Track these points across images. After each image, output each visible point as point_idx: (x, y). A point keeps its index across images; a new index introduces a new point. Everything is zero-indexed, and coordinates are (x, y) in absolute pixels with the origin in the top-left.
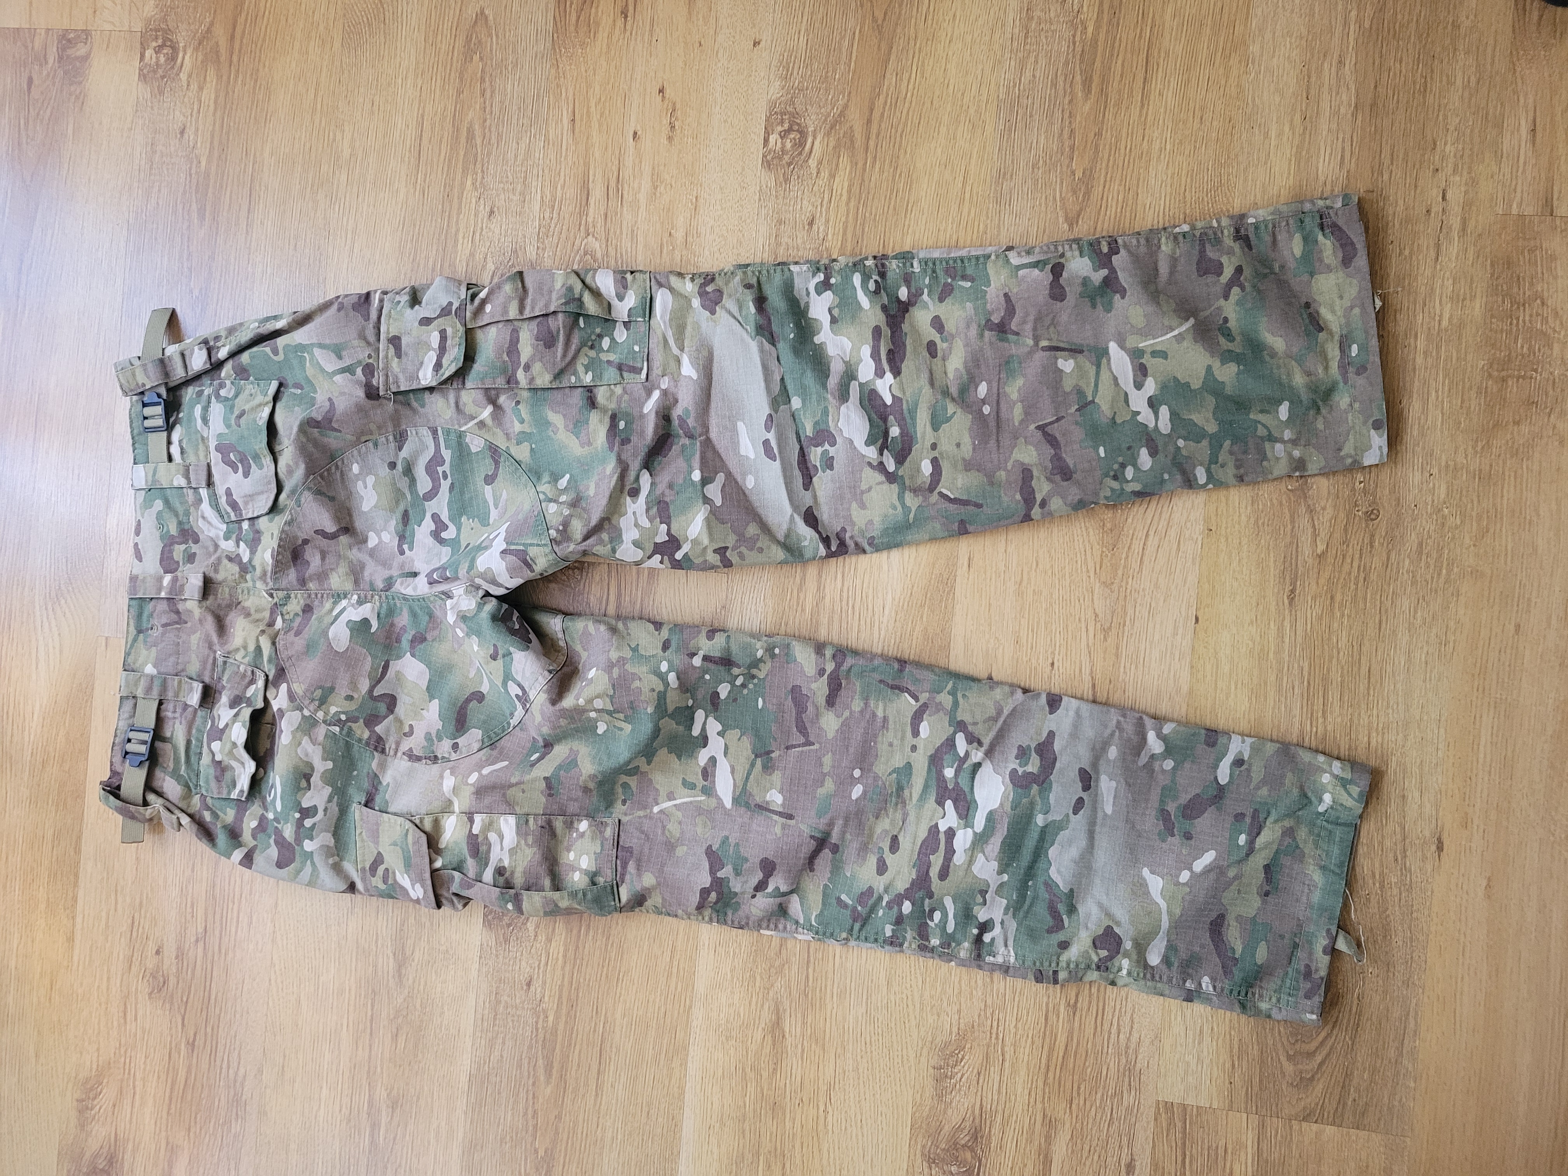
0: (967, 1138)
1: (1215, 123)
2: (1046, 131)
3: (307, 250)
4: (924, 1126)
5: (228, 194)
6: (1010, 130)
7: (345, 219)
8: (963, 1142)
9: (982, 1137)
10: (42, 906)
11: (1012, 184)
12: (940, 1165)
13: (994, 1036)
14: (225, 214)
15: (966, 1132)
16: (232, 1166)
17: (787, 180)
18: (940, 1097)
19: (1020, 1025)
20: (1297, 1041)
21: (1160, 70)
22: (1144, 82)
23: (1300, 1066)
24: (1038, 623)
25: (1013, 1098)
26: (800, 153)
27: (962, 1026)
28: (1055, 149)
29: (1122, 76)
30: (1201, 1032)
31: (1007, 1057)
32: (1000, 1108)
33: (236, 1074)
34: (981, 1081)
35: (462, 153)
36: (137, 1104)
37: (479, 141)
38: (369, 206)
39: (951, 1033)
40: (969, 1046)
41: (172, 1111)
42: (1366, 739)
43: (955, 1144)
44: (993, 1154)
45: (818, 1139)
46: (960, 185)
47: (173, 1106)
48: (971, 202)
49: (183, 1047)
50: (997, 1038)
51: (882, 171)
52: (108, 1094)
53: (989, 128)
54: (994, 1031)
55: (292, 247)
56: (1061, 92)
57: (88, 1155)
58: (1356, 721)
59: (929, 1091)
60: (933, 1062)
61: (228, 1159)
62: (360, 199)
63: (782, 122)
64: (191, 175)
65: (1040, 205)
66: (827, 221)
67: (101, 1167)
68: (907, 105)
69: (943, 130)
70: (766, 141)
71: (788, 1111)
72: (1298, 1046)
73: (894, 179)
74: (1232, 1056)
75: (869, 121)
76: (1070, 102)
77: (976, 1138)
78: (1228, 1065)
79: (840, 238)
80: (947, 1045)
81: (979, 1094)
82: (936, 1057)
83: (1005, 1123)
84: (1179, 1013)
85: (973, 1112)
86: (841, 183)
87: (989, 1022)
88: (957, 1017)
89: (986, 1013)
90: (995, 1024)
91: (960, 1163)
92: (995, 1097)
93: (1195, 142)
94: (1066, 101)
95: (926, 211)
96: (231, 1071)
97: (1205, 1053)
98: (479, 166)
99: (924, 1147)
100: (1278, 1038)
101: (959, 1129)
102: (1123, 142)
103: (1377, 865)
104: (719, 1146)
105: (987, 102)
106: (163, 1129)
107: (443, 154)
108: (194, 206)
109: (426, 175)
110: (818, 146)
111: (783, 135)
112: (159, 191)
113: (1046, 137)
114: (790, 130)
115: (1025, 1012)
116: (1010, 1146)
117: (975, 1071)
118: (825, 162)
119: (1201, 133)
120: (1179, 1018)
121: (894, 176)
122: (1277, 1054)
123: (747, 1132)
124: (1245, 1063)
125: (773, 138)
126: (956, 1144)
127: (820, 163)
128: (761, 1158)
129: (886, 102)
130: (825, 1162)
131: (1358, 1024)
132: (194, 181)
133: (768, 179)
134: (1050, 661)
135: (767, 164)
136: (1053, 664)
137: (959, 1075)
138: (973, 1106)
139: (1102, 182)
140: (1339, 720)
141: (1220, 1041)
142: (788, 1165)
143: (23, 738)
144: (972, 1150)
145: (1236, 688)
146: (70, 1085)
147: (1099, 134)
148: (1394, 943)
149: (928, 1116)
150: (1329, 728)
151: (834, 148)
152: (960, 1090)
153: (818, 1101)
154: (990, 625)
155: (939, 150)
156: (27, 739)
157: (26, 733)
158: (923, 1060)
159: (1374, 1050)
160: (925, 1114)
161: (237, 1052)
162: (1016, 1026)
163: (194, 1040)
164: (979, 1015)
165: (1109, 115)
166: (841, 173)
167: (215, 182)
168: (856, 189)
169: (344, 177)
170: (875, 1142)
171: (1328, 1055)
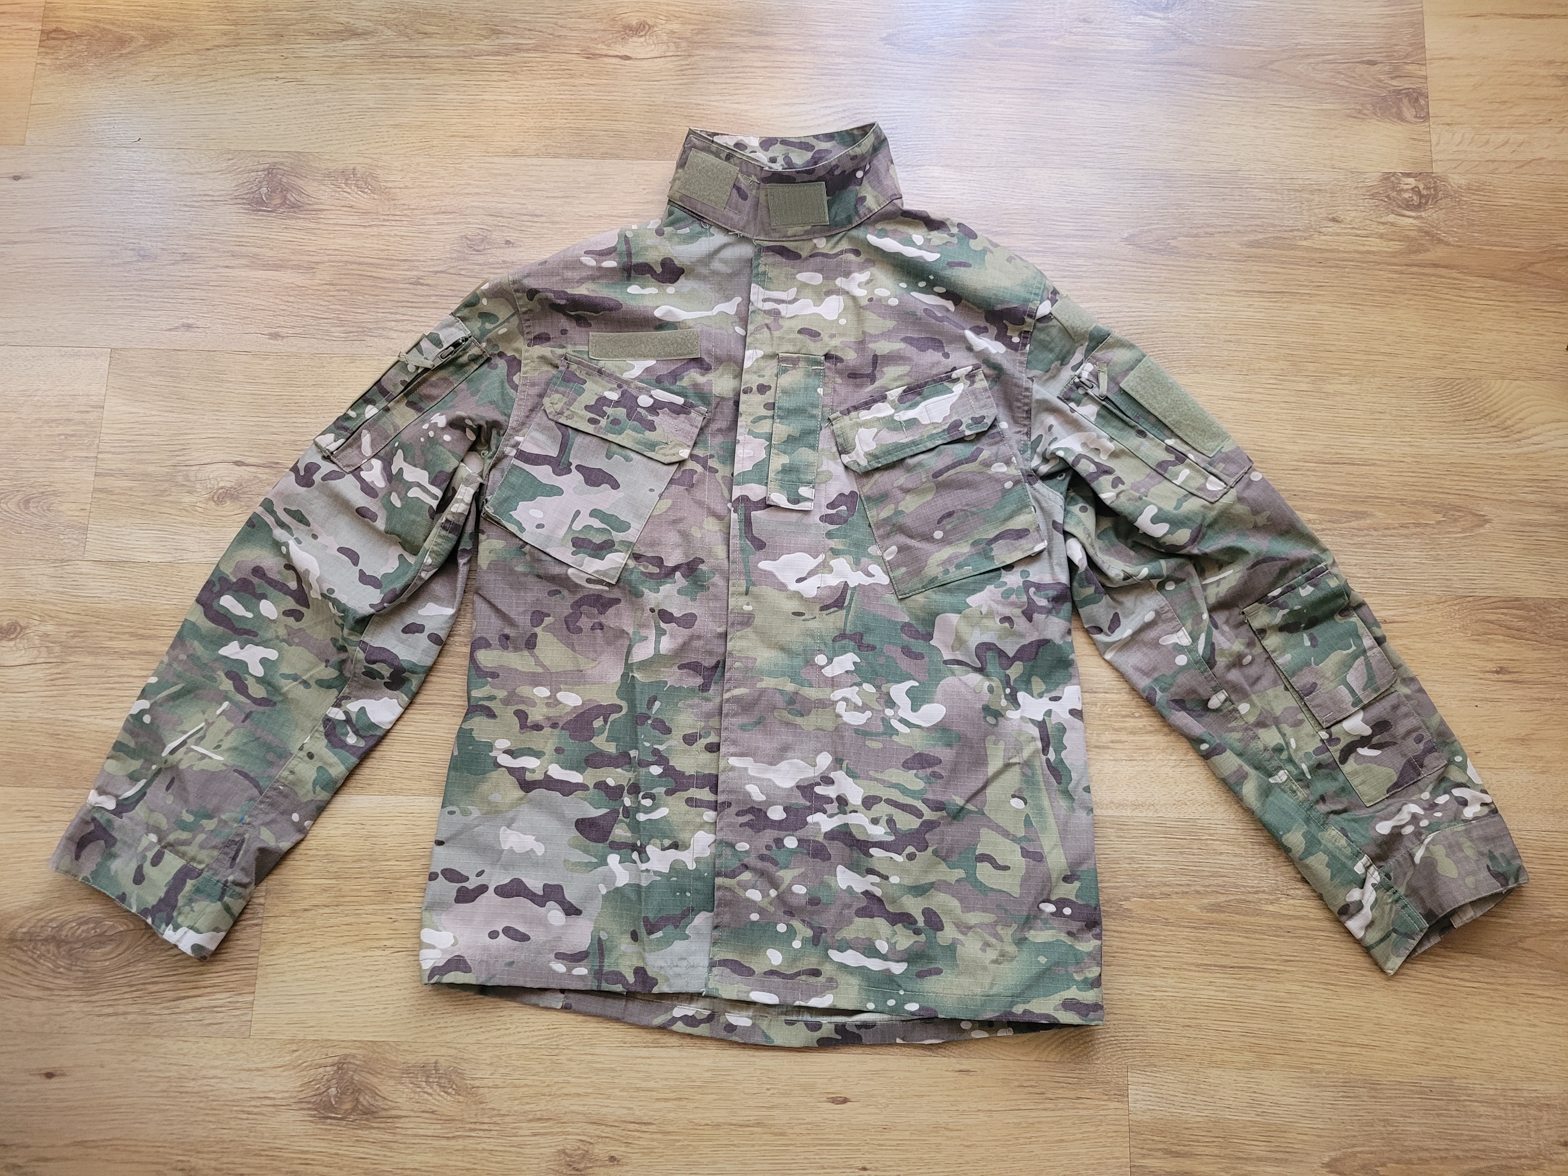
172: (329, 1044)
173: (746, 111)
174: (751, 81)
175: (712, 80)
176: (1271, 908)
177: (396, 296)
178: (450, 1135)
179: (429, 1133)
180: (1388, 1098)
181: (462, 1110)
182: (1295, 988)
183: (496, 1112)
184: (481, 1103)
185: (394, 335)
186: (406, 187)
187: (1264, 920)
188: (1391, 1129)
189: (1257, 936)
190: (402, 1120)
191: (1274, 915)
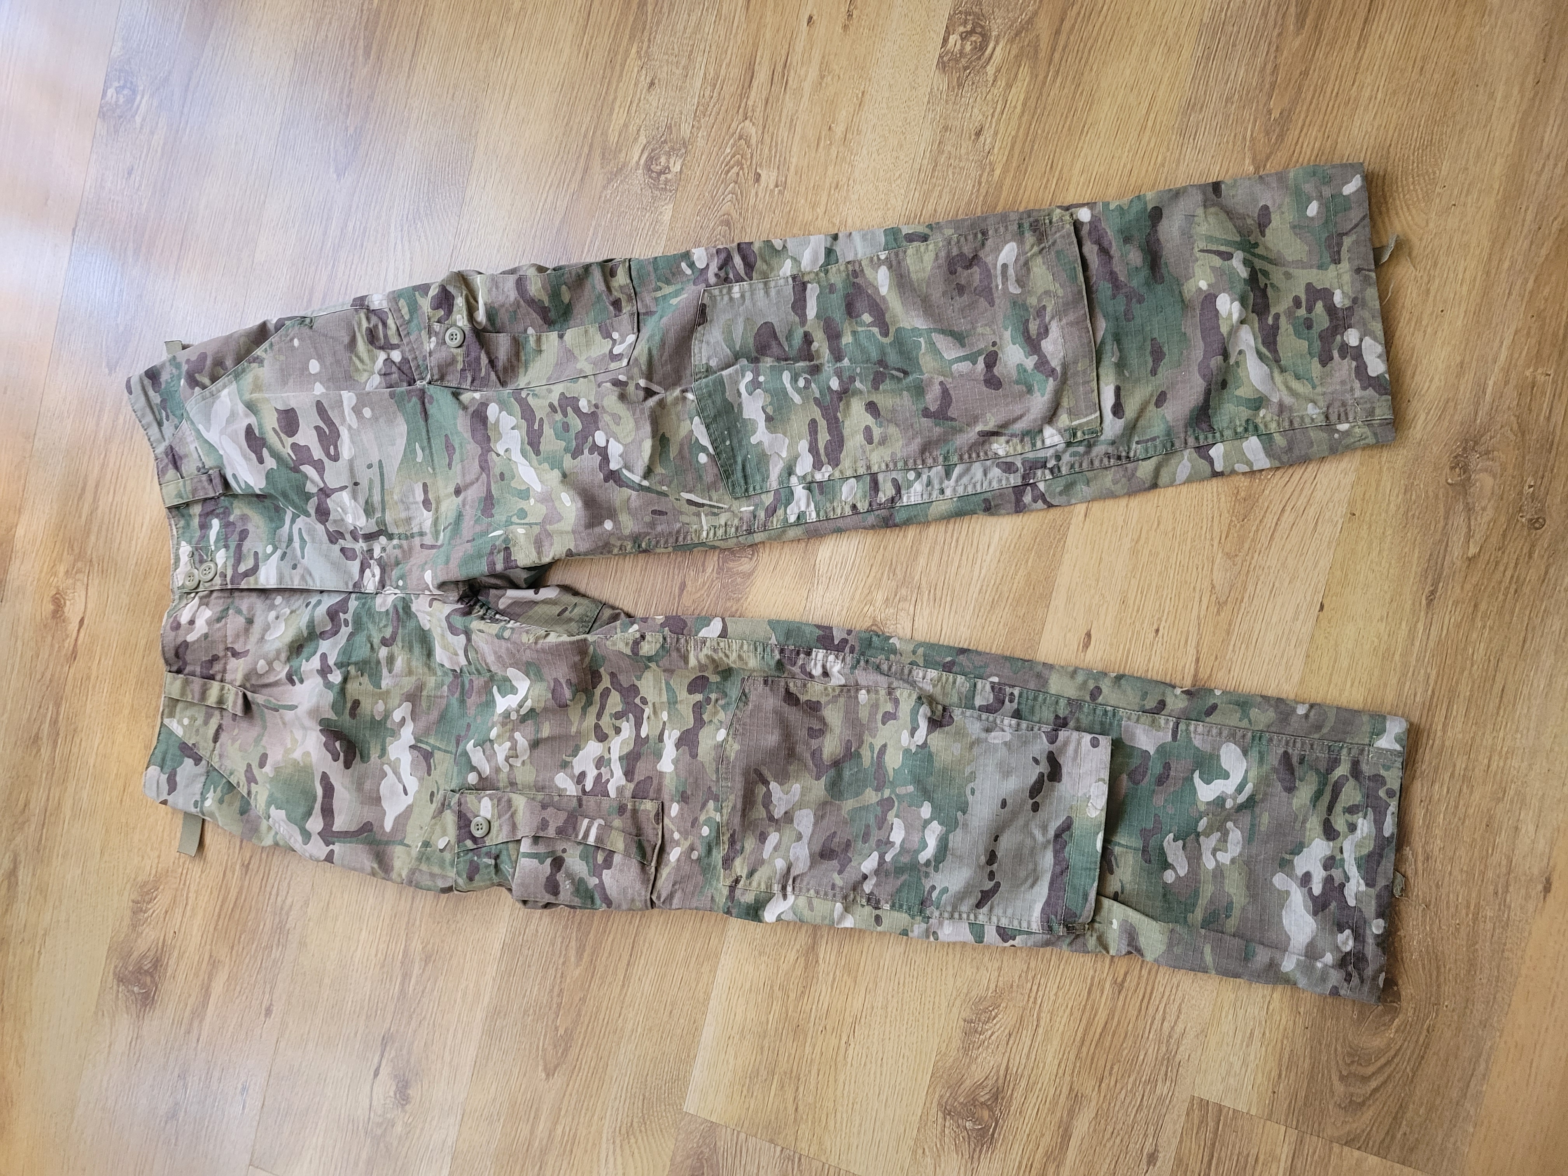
0: (987, 1097)
1: (1436, 76)
2: (1248, 64)
3: (464, 101)
4: (945, 1076)
5: (396, 34)
6: (1208, 59)
7: (506, 74)
8: (983, 1100)
9: (1003, 1098)
10: (126, 712)
11: (1201, 117)
12: (956, 1118)
13: (1032, 1000)
14: (390, 54)
15: (987, 1090)
16: (268, 990)
17: (960, 85)
18: (966, 1050)
19: (1060, 993)
20: (1353, 1062)
21: (1385, 11)
22: (1365, 23)
23: (1352, 1089)
24: (1149, 585)
25: (1041, 1065)
26: (979, 58)
27: (1000, 984)
28: (1254, 84)
29: (1341, 13)
30: (1252, 1034)
31: (1042, 1023)
32: (1026, 1073)
33: (284, 902)
34: (1011, 1042)
35: (631, 19)
36: (188, 913)
37: (650, 8)
38: (531, 63)
39: (988, 989)
40: (1003, 1005)
41: (220, 927)
42: (1486, 761)
43: (973, 1102)
44: (1011, 1117)
45: (836, 1069)
46: (1144, 112)
47: (220, 923)
48: (1152, 131)
49: (238, 867)
50: (1035, 1002)
51: (1062, 86)
52: (162, 900)
53: (1186, 54)
54: (1033, 995)
55: (450, 96)
56: (1271, 23)
57: (135, 955)
58: (1478, 740)
59: (956, 1043)
60: (964, 1015)
61: (265, 982)
62: (524, 55)
63: (965, 23)
64: (362, 11)
65: (1228, 142)
66: (996, 133)
67: (146, 968)
68: (1101, 19)
69: (1136, 50)
70: (945, 41)
71: (810, 1036)
72: (1353, 1068)
73: (1074, 97)
74: (1280, 1065)
75: (1058, 32)
76: (1280, 34)
77: (997, 1099)
78: (1275, 1074)
79: (1006, 153)
80: (982, 999)
81: (1007, 1055)
82: (968, 1010)
83: (1029, 1089)
84: (1231, 1011)
85: (998, 1071)
86: (1018, 94)
87: (1029, 985)
88: (996, 974)
89: (1027, 976)
90: (1035, 988)
91: (977, 1120)
92: (1023, 1061)
93: (1411, 94)
94: (1275, 34)
95: (1102, 135)
96: (279, 899)
97: (1252, 1057)
98: (646, 34)
99: (941, 1097)
100: (1332, 1056)
101: (981, 1086)
102: (1331, 85)
103: (1474, 895)
104: (736, 1057)
105: (1188, 25)
106: (209, 942)
107: (612, 18)
108: (361, 43)
109: (592, 37)
110: (999, 52)
111: (964, 37)
112: (330, 23)
113: (1247, 70)
114: (972, 32)
115: (1068, 981)
116: (1031, 1112)
117: (1007, 1031)
118: (1004, 70)
119: (1418, 85)
120: (1230, 1017)
121: (1075, 93)
122: (1329, 1071)
123: (766, 1049)
124: (1293, 1074)
125: (952, 39)
126: (974, 1100)
127: (998, 70)
128: (776, 1077)
129: (1079, 13)
130: (839, 1093)
131: (1423, 1057)
132: (365, 18)
133: (941, 82)
134: (1155, 627)
135: (942, 65)
136: (1157, 631)
137: (990, 1032)
138: (999, 1066)
139: (1300, 125)
140: (1460, 736)
141: (1270, 1048)
142: (801, 1089)
143: (130, 547)
144: (991, 1110)
145: (1352, 685)
146: (128, 886)
147: (1305, 73)
148: (1477, 979)
149: (951, 1068)
150: (1447, 743)
151: (1016, 57)
152: (988, 1047)
153: (842, 1031)
154: (1098, 580)
155: (1128, 72)
156: (133, 548)
157: (134, 542)
158: (955, 1010)
159: (1436, 1087)
160: (947, 1065)
161: (287, 881)
162: (1056, 994)
163: (249, 864)
164: (1020, 976)
165: (1320, 55)
166: (1019, 84)
167: (385, 21)
168: (1032, 103)
169: (510, 31)
170: (893, 1082)
171: (1385, 1082)
172: (924, 1118)
173: (151, 519)
174: (124, 508)
175: (116, 545)
176: (997, 172)
177: (256, 890)
178: (1035, 1023)
179: (1028, 1043)
180: (1205, 93)
181: (1014, 1006)
182: (1078, 165)
183: (1023, 975)
184: (1012, 986)
185: (289, 900)
186: (159, 857)
187: (1008, 181)
188: (1236, 96)
189: (1021, 191)
190: (1011, 1066)
191: (1005, 171)
